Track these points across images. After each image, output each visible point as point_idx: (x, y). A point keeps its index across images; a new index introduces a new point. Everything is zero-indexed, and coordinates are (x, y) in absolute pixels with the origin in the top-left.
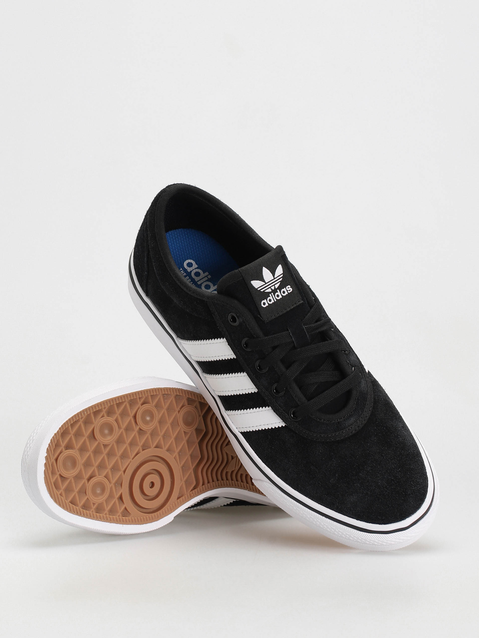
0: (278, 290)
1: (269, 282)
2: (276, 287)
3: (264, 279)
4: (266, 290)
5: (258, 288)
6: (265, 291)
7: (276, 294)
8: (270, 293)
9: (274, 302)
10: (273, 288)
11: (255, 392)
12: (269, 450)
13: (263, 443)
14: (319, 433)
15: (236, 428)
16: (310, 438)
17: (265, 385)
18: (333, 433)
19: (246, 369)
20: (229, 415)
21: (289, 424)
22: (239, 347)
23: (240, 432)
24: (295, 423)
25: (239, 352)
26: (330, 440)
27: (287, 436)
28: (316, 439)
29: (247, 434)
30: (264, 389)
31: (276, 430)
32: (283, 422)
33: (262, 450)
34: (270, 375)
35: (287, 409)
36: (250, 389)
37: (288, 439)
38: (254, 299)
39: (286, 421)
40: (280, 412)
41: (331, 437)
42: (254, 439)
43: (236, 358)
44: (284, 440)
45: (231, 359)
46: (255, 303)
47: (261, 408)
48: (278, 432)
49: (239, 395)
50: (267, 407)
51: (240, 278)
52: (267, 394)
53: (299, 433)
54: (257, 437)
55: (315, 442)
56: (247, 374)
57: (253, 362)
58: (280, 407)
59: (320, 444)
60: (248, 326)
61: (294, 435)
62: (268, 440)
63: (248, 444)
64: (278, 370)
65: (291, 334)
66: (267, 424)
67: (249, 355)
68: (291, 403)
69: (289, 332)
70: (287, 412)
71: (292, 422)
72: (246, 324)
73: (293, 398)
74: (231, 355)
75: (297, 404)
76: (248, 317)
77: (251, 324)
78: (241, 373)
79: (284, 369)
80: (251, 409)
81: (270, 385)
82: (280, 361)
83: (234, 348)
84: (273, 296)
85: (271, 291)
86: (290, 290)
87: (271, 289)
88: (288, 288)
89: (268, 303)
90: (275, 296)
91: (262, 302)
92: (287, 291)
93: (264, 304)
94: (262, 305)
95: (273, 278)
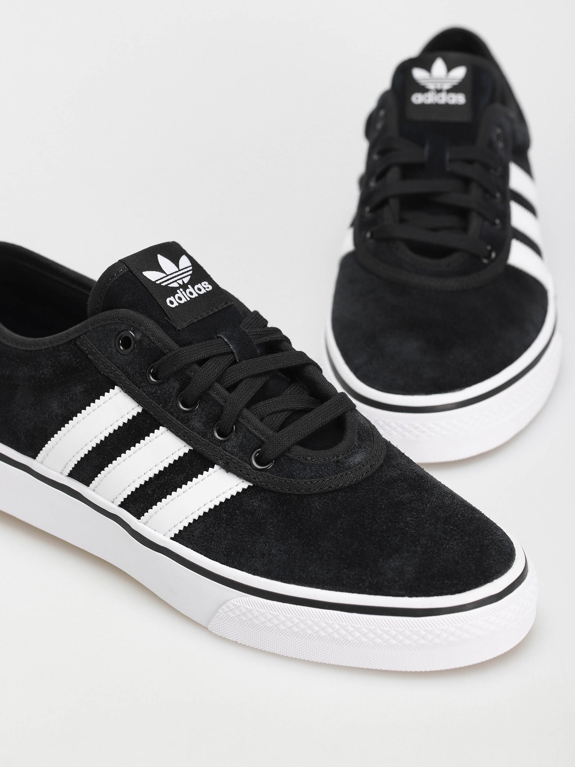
0: (189, 286)
1: (172, 274)
2: (186, 282)
3: (163, 270)
4: (170, 284)
5: (157, 281)
6: (169, 286)
7: (188, 291)
8: (178, 288)
9: (186, 301)
10: (180, 282)
11: (185, 454)
12: (229, 537)
13: (216, 531)
14: (308, 478)
15: (164, 535)
16: (296, 491)
17: (200, 428)
18: (332, 475)
19: (163, 415)
20: (146, 523)
21: (255, 479)
22: (143, 384)
23: (172, 538)
24: (265, 473)
25: (144, 392)
26: (330, 487)
27: (255, 502)
28: (306, 491)
29: (185, 533)
30: (200, 437)
31: (235, 499)
32: (243, 482)
33: (215, 544)
34: (205, 408)
35: (246, 455)
36: (175, 452)
37: (259, 506)
38: (152, 295)
39: (248, 474)
40: (234, 463)
41: (331, 482)
42: (198, 534)
43: (143, 410)
44: (252, 510)
45: (133, 416)
46: (156, 300)
47: (199, 475)
48: (239, 502)
49: (158, 474)
50: (210, 469)
51: (124, 271)
52: (206, 442)
53: (274, 488)
54: (203, 528)
55: (306, 496)
56: (167, 427)
57: (171, 398)
58: (233, 455)
59: (314, 498)
60: (151, 338)
61: (267, 496)
62: (223, 522)
63: (189, 549)
64: (216, 395)
65: (226, 340)
66: (217, 498)
67: (163, 389)
68: (250, 443)
69: (222, 338)
70: (246, 461)
71: (258, 473)
72: (149, 335)
73: (251, 433)
74: (133, 409)
75: (261, 440)
76: (150, 325)
77: (156, 334)
78: (155, 432)
79: (226, 393)
80: (184, 486)
81: (209, 426)
82: (216, 383)
83: (136, 387)
84: (183, 292)
85: (178, 286)
86: (208, 288)
87: (179, 284)
88: (205, 284)
89: (177, 302)
90: (186, 293)
91: (168, 300)
92: (205, 288)
93: (172, 303)
94: (169, 304)
95: (177, 270)
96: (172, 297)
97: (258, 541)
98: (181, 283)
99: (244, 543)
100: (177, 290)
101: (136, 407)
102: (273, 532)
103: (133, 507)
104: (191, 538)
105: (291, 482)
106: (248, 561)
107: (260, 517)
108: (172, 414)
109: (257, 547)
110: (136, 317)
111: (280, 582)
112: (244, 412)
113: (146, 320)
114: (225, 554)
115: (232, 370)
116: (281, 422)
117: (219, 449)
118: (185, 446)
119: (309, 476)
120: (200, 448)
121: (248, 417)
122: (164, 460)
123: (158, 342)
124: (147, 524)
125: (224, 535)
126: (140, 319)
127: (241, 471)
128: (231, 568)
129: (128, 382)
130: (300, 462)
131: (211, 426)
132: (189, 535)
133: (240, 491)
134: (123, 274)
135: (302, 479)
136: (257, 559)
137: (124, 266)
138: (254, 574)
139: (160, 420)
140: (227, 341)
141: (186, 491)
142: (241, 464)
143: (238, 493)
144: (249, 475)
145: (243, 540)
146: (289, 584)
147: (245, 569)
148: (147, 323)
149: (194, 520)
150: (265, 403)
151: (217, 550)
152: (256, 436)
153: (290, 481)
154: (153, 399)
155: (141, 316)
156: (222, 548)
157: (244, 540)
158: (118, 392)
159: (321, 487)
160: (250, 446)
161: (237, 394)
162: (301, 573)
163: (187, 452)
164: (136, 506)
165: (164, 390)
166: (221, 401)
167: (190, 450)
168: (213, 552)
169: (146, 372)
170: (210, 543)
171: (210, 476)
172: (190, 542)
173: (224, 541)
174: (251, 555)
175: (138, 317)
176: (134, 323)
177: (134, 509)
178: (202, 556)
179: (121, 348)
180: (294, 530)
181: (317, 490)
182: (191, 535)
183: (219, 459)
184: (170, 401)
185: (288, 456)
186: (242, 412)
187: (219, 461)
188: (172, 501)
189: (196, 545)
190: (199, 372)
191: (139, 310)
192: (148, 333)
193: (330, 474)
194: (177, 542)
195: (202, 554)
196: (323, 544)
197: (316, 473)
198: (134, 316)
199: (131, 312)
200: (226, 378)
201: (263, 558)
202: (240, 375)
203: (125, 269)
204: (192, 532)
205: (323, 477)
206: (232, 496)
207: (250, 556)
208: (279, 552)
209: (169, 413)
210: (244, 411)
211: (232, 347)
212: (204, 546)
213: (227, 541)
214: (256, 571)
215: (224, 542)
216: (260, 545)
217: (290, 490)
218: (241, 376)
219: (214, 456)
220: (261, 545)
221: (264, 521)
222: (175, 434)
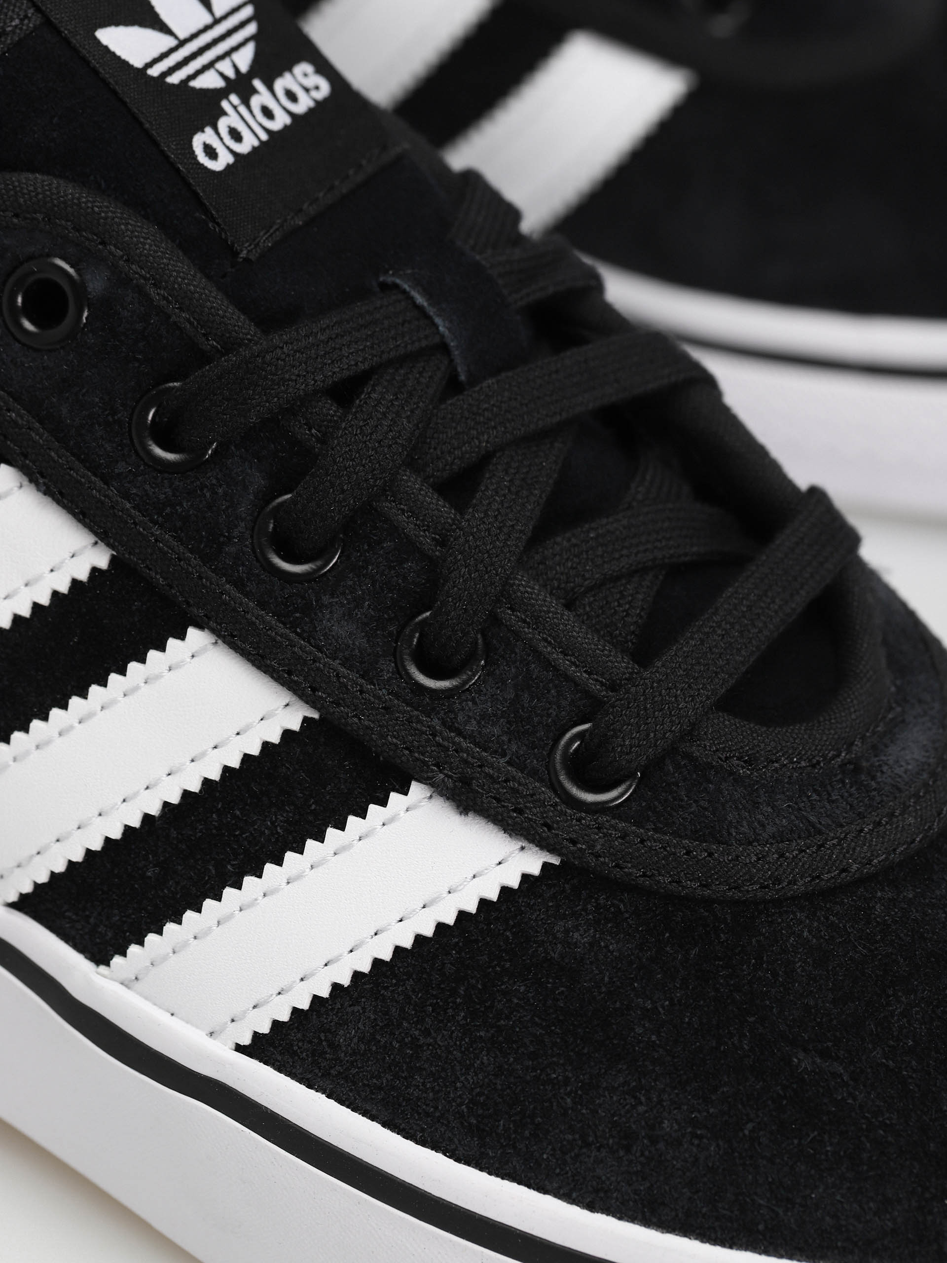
0: (257, 84)
1: (194, 36)
2: (244, 68)
3: (162, 20)
4: (193, 77)
5: (149, 65)
6: (190, 84)
7: (256, 101)
8: (222, 94)
9: (256, 143)
10: (226, 69)
11: (287, 734)
12: (482, 1063)
13: (429, 1034)
14: (771, 840)
15: (211, 1034)
16: (729, 889)
17: (354, 644)
18: (848, 824)
19: (204, 586)
20: (131, 981)
21: (574, 842)
22: (121, 468)
23: (239, 1048)
24: (613, 822)
25: (127, 496)
26: (844, 870)
27: (576, 928)
28: (763, 887)
29: (299, 1035)
30: (353, 676)
31: (494, 915)
32: (523, 848)
33: (428, 1085)
34: (367, 568)
35: (533, 749)
36: (248, 728)
37: (591, 944)
38: (141, 124)
39: (545, 825)
40: (494, 780)
41: (848, 852)
42: (355, 1040)
43: (113, 561)
44: (567, 961)
45: (75, 583)
46: (156, 144)
47: (352, 820)
48: (513, 926)
49: (180, 804)
50: (394, 797)
51: (28, 25)
52: (379, 698)
53: (649, 877)
54: (375, 1019)
55: (761, 907)
56: (213, 631)
57: (236, 526)
58: (485, 750)
59: (794, 913)
60: (152, 291)
61: (622, 906)
62: (454, 1002)
63: (319, 1094)
64: (408, 517)
65: (420, 300)
66: (424, 907)
67: (202, 490)
68: (548, 706)
69: (404, 292)
70: (534, 773)
71: (584, 819)
72: (142, 281)
73: (548, 665)
74: (73, 556)
75: (587, 694)
76: (144, 244)
77: (172, 279)
78: (167, 649)
79: (444, 510)
80: (290, 857)
81: (383, 635)
82: (405, 471)
83: (93, 478)
84: (242, 109)
85: (219, 83)
86: (317, 88)
87: (222, 75)
88: (306, 75)
89: (228, 148)
90: (251, 112)
91: (198, 142)
92: (307, 90)
93: (211, 153)
94: (202, 159)
95: (207, 19)
96: (209, 130)
97: (605, 1084)
98: (231, 74)
99: (549, 1088)
100: (221, 100)
101: (85, 547)
102: (661, 1050)
103: (74, 917)
104: (326, 1053)
105: (710, 855)
106: (568, 1157)
107: (604, 989)
108: (239, 584)
109: (600, 1105)
110: (89, 210)
111: (696, 1239)
112: (519, 585)
113: (128, 223)
114: (470, 1124)
115: (450, 416)
116: (641, 617)
117: (429, 727)
118: (287, 705)
119: (771, 829)
120: (356, 720)
121: (533, 605)
122: (203, 754)
123: (180, 308)
124: (138, 985)
125: (462, 1052)
126: (106, 218)
127: (520, 811)
128: (499, 1180)
129: (59, 457)
130: (731, 773)
131: (391, 634)
132: (316, 1041)
133: (514, 882)
134: (22, 35)
135: (750, 843)
136: (604, 1153)
137: (24, 7)
138: (591, 1207)
139: (188, 603)
140: (425, 304)
141: (299, 877)
142: (520, 784)
143: (505, 891)
144: (550, 828)
145: (543, 1077)
146: (731, 1247)
147: (555, 1185)
148: (132, 232)
149: (336, 987)
150: (574, 541)
151: (436, 1108)
152: (568, 678)
153: (706, 851)
154: (161, 526)
155: (107, 207)
156: (459, 1100)
157: (548, 1075)
158: (12, 489)
159: (814, 870)
160: (549, 715)
161: (486, 515)
162: (780, 1211)
163: (296, 726)
164: (88, 917)
165: (208, 495)
166: (426, 540)
167: (306, 720)
168: (419, 1114)
169: (131, 419)
170: (405, 1078)
171: (392, 825)
172: (320, 1068)
173: (462, 1074)
174: (577, 1136)
175: (96, 209)
176: (78, 231)
177: (78, 926)
178: (376, 1127)
179: (28, 325)
180: (736, 1039)
181: (800, 886)
182: (324, 1043)
183: (434, 765)
184: (230, 538)
185: (688, 756)
186: (512, 585)
187: (433, 771)
188: (241, 910)
189: (347, 1082)
190: (345, 428)
191: (92, 178)
192: (137, 273)
193: (842, 821)
194: (266, 1063)
195: (373, 1118)
196: (855, 1099)
197: (793, 817)
198: (79, 205)
199: (70, 191)
200: (429, 448)
201: (628, 1149)
202: (481, 438)
203: (26, 17)
204: (329, 1031)
205: (820, 832)
206: (483, 903)
207: (574, 1140)
208: (689, 1130)
209: (228, 582)
210: (516, 579)
211: (444, 326)
212: (380, 1088)
213: (476, 1075)
214: (602, 1194)
215: (463, 1078)
216: (611, 1097)
217: (706, 886)
218: (487, 442)
219: (410, 751)
220: (615, 1098)
221: (618, 1005)
222: (249, 660)
